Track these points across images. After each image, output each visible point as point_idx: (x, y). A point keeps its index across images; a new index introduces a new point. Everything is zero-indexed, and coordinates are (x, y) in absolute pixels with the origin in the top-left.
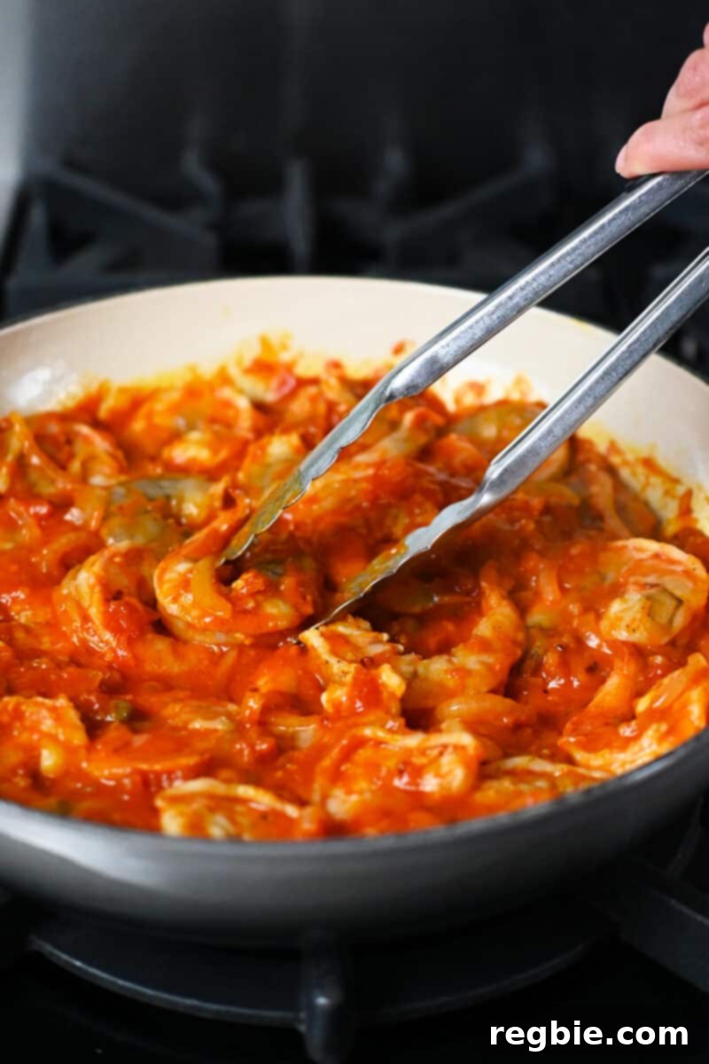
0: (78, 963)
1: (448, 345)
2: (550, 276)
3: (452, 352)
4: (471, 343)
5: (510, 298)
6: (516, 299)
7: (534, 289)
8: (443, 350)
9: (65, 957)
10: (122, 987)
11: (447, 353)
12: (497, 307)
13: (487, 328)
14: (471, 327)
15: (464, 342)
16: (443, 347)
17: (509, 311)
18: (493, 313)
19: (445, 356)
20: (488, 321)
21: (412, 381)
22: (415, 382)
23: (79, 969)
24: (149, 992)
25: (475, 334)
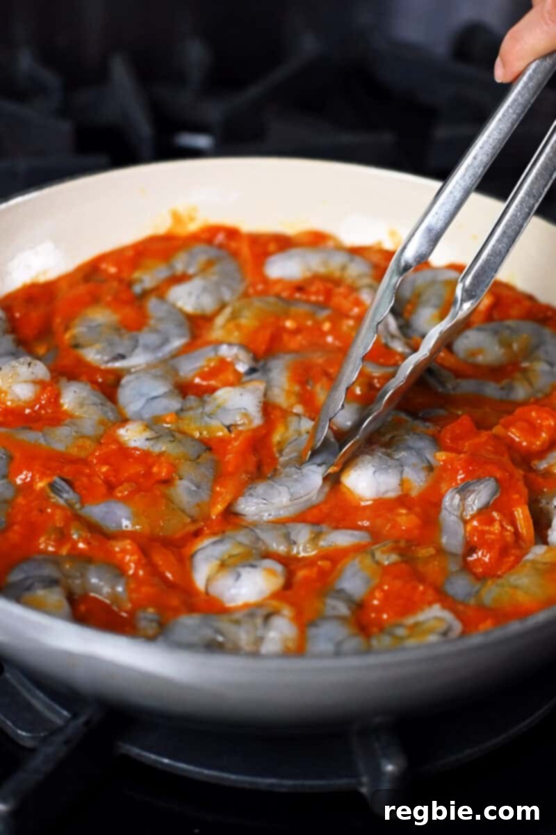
0: (166, 761)
1: (437, 213)
2: (501, 130)
3: (441, 217)
4: (454, 206)
5: (475, 158)
6: (479, 158)
7: (491, 145)
8: (434, 220)
9: (153, 757)
10: (208, 776)
11: (438, 220)
12: (467, 170)
13: (464, 188)
14: (451, 192)
15: (449, 207)
16: (433, 216)
17: (477, 169)
18: (464, 175)
19: (437, 223)
20: (463, 184)
21: (417, 252)
22: (420, 251)
23: (168, 765)
24: (233, 777)
25: (455, 197)
